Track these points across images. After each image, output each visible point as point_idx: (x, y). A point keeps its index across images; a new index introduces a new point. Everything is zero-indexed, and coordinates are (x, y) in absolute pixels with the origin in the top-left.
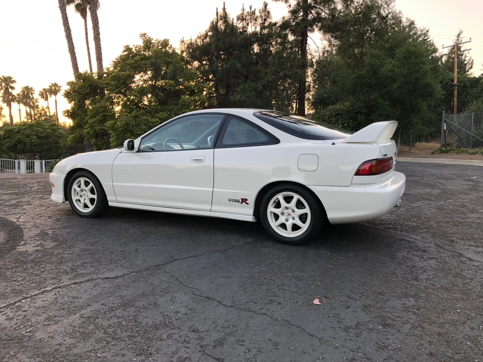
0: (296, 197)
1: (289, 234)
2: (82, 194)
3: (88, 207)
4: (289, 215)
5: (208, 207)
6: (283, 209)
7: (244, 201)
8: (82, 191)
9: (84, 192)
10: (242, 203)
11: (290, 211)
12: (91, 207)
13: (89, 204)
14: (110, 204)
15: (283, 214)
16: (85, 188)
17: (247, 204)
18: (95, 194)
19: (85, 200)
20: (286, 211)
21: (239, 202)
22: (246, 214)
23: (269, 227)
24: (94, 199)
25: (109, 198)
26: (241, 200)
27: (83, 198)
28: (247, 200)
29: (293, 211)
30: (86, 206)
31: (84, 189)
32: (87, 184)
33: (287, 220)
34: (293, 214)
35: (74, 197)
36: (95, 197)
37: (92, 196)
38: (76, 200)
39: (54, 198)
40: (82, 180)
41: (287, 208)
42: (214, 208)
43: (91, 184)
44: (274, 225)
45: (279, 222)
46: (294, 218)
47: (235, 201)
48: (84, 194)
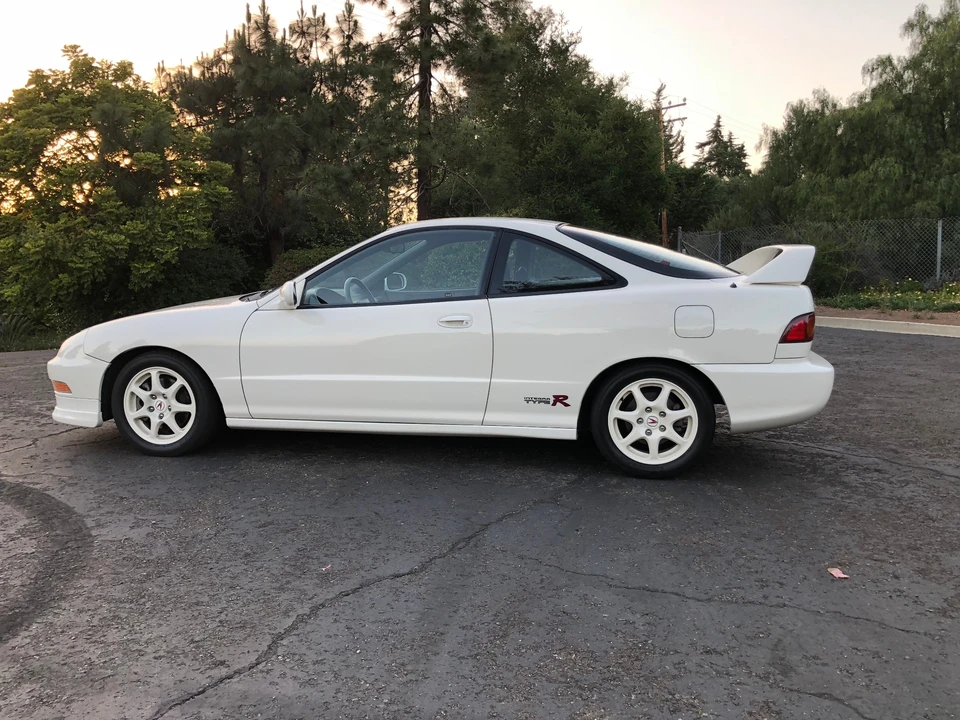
0: (668, 387)
1: (654, 458)
2: (155, 403)
3: (171, 432)
4: (654, 422)
5: (478, 416)
6: (641, 413)
7: (560, 399)
8: (153, 397)
9: (160, 399)
10: (554, 404)
11: (655, 414)
12: (180, 434)
13: (173, 425)
14: (230, 422)
15: (640, 421)
16: (163, 391)
17: (566, 405)
18: (189, 402)
19: (161, 418)
20: (647, 417)
21: (549, 403)
22: (563, 425)
23: (613, 448)
24: (189, 414)
25: (227, 409)
26: (552, 400)
27: (156, 413)
28: (566, 398)
29: (663, 414)
30: (165, 430)
31: (159, 394)
32: (167, 381)
33: (649, 433)
34: (661, 421)
35: (131, 414)
36: (191, 408)
37: (183, 408)
38: (136, 420)
39: (70, 417)
40: (154, 373)
41: (649, 410)
42: (490, 417)
43: (180, 381)
44: (622, 444)
45: (633, 437)
46: (663, 428)
47: (541, 401)
48: (160, 405)
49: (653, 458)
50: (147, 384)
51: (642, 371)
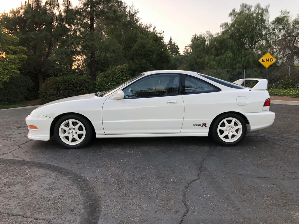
0: (234, 120)
2: (70, 131)
3: (76, 140)
4: (230, 130)
5: (179, 131)
6: (227, 128)
7: (204, 125)
8: (70, 129)
9: (72, 130)
10: (202, 126)
11: (230, 128)
12: (79, 141)
14: (97, 136)
15: (226, 130)
17: (206, 126)
19: (73, 136)
22: (204, 132)
24: (83, 134)
25: (96, 132)
26: (202, 125)
27: (71, 135)
28: (206, 124)
29: (233, 128)
30: (74, 140)
31: (72, 128)
32: (75, 124)
33: (229, 133)
34: (232, 130)
35: (61, 135)
36: (84, 132)
37: (81, 132)
38: (63, 137)
39: (38, 138)
40: (70, 121)
41: (229, 126)
42: (182, 131)
43: (80, 124)
44: (221, 137)
45: (224, 135)
46: (232, 132)
47: (198, 125)
48: (73, 132)
49: (230, 140)
50: (67, 125)
51: (227, 115)
